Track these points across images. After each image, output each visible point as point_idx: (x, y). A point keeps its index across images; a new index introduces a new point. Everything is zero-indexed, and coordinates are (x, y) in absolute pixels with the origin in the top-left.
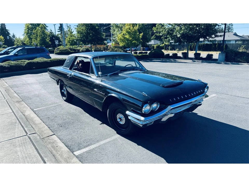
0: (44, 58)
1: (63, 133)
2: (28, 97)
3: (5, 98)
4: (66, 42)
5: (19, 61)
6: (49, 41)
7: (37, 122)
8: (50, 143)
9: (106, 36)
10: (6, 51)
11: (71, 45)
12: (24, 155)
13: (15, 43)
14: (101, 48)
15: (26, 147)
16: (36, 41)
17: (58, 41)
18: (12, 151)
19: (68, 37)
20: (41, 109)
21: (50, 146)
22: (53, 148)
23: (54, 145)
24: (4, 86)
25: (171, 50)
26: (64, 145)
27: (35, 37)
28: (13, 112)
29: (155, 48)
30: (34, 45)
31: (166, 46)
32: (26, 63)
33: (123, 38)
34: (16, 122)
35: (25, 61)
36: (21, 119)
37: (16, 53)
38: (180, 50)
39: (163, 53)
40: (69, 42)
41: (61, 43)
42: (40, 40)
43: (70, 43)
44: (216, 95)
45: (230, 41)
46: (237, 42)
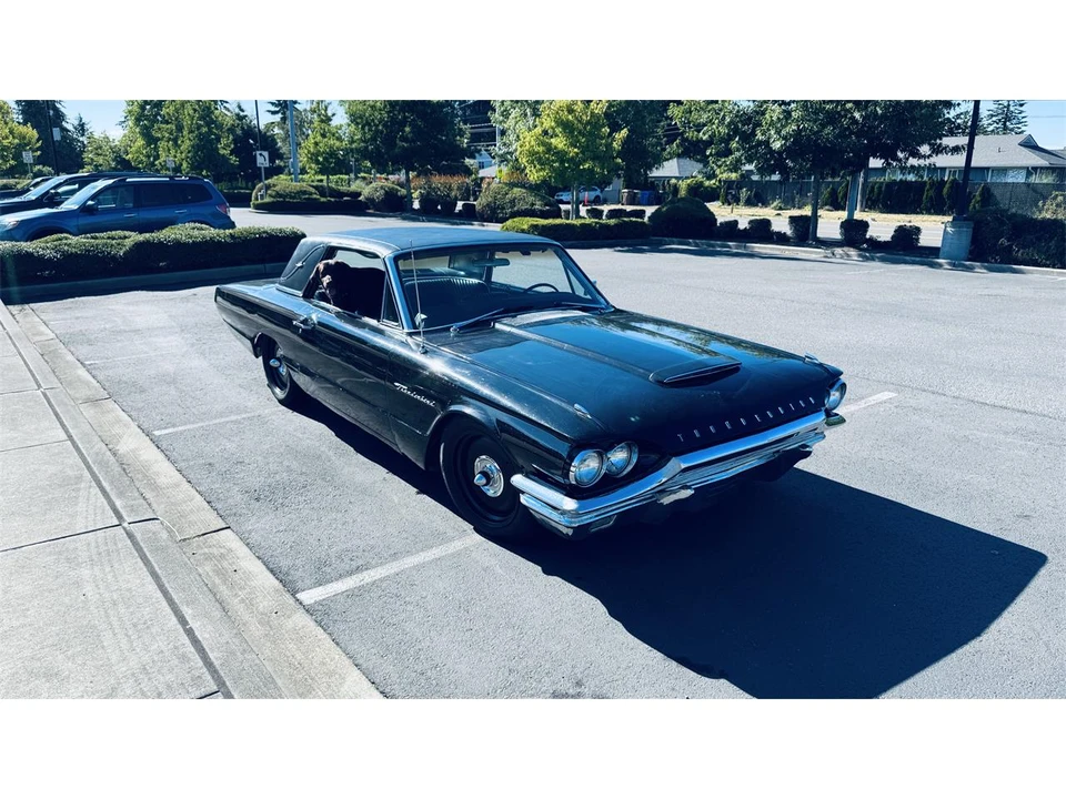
0: (204, 226)
1: (263, 524)
2: (134, 384)
3: (39, 386)
4: (303, 159)
5: (102, 235)
6: (231, 154)
7: (162, 481)
8: (208, 557)
9: (475, 138)
10: (48, 192)
11: (322, 172)
12: (107, 595)
13: (88, 156)
14: (450, 189)
15: (116, 566)
16: (172, 152)
17: (266, 154)
18: (60, 580)
19: (311, 136)
20: (181, 433)
21: (208, 568)
22: (218, 575)
23: (225, 564)
24: (37, 338)
25: (750, 203)
26: (264, 567)
27: (171, 133)
28: (70, 437)
29: (683, 193)
30: (168, 169)
31: (729, 188)
32: (128, 243)
33: (541, 149)
34: (79, 478)
35: (125, 237)
36: (103, 464)
37: (90, 203)
38: (789, 203)
39: (711, 217)
40: (313, 157)
41: (282, 164)
42: (193, 146)
43: (317, 162)
44: (894, 395)
45: (1004, 170)
46: (1035, 179)
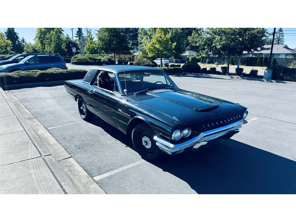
0: (59, 68)
1: (82, 156)
2: (41, 114)
3: (15, 115)
4: (85, 49)
5: (30, 71)
6: (65, 48)
8: (66, 166)
9: (133, 44)
10: (15, 59)
11: (90, 53)
12: (39, 178)
13: (25, 48)
14: (126, 58)
16: (49, 48)
17: (75, 48)
18: (25, 174)
19: (88, 44)
20: (56, 128)
21: (66, 170)
22: (70, 171)
23: (71, 168)
24: (13, 100)
25: (209, 63)
26: (83, 169)
27: (49, 42)
28: (25, 130)
29: (190, 60)
30: (48, 52)
31: (203, 59)
32: (38, 73)
33: (152, 48)
34: (28, 142)
35: (37, 72)
36: (35, 138)
37: (27, 62)
38: (220, 63)
39: (199, 67)
40: (88, 49)
41: (79, 51)
42: (55, 46)
43: (89, 51)
44: (257, 118)
45: (279, 54)
46: (288, 57)
